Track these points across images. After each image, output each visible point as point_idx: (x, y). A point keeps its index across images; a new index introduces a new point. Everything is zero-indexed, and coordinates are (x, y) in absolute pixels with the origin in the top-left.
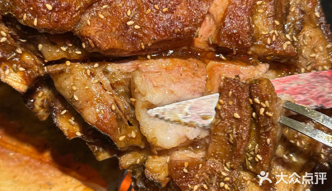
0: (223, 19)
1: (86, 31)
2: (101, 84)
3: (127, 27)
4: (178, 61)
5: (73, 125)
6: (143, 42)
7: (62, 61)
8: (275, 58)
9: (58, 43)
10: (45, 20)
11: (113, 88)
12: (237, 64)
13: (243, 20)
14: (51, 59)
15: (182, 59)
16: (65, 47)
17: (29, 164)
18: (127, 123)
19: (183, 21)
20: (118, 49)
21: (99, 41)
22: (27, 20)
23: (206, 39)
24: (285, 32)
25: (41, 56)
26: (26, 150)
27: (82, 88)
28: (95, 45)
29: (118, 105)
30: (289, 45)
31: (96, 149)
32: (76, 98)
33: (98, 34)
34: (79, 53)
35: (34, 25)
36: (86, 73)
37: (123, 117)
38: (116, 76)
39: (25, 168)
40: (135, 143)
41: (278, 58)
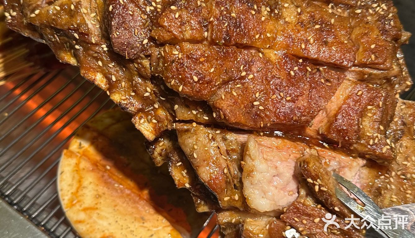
0: (336, 115)
1: (219, 104)
2: (219, 148)
3: (253, 106)
4: (288, 143)
5: (184, 177)
6: (263, 121)
7: (190, 122)
8: (373, 157)
9: (191, 106)
10: (189, 88)
11: (228, 154)
12: (338, 153)
13: (353, 120)
14: (181, 118)
15: (291, 141)
16: (196, 111)
17: (130, 197)
18: (233, 186)
19: (302, 111)
20: (242, 124)
21: (229, 114)
22: (174, 85)
23: (317, 129)
24: (386, 137)
25: (173, 114)
26: (129, 184)
27: (202, 149)
28: (225, 117)
29: (229, 170)
30: (388, 149)
31: (199, 202)
32: (195, 156)
33: (229, 108)
34: (207, 118)
35: (178, 90)
36: (208, 136)
37: (231, 181)
38: (233, 144)
39: (125, 200)
40: (236, 205)
41: (376, 158)
